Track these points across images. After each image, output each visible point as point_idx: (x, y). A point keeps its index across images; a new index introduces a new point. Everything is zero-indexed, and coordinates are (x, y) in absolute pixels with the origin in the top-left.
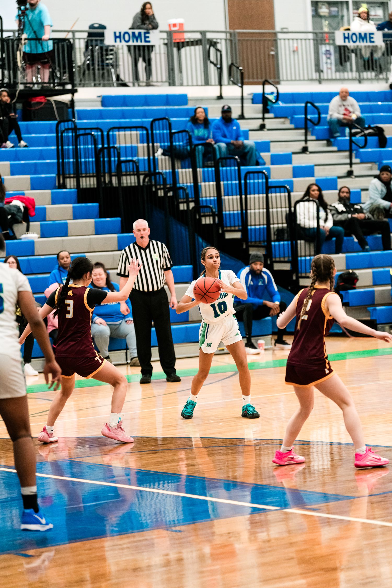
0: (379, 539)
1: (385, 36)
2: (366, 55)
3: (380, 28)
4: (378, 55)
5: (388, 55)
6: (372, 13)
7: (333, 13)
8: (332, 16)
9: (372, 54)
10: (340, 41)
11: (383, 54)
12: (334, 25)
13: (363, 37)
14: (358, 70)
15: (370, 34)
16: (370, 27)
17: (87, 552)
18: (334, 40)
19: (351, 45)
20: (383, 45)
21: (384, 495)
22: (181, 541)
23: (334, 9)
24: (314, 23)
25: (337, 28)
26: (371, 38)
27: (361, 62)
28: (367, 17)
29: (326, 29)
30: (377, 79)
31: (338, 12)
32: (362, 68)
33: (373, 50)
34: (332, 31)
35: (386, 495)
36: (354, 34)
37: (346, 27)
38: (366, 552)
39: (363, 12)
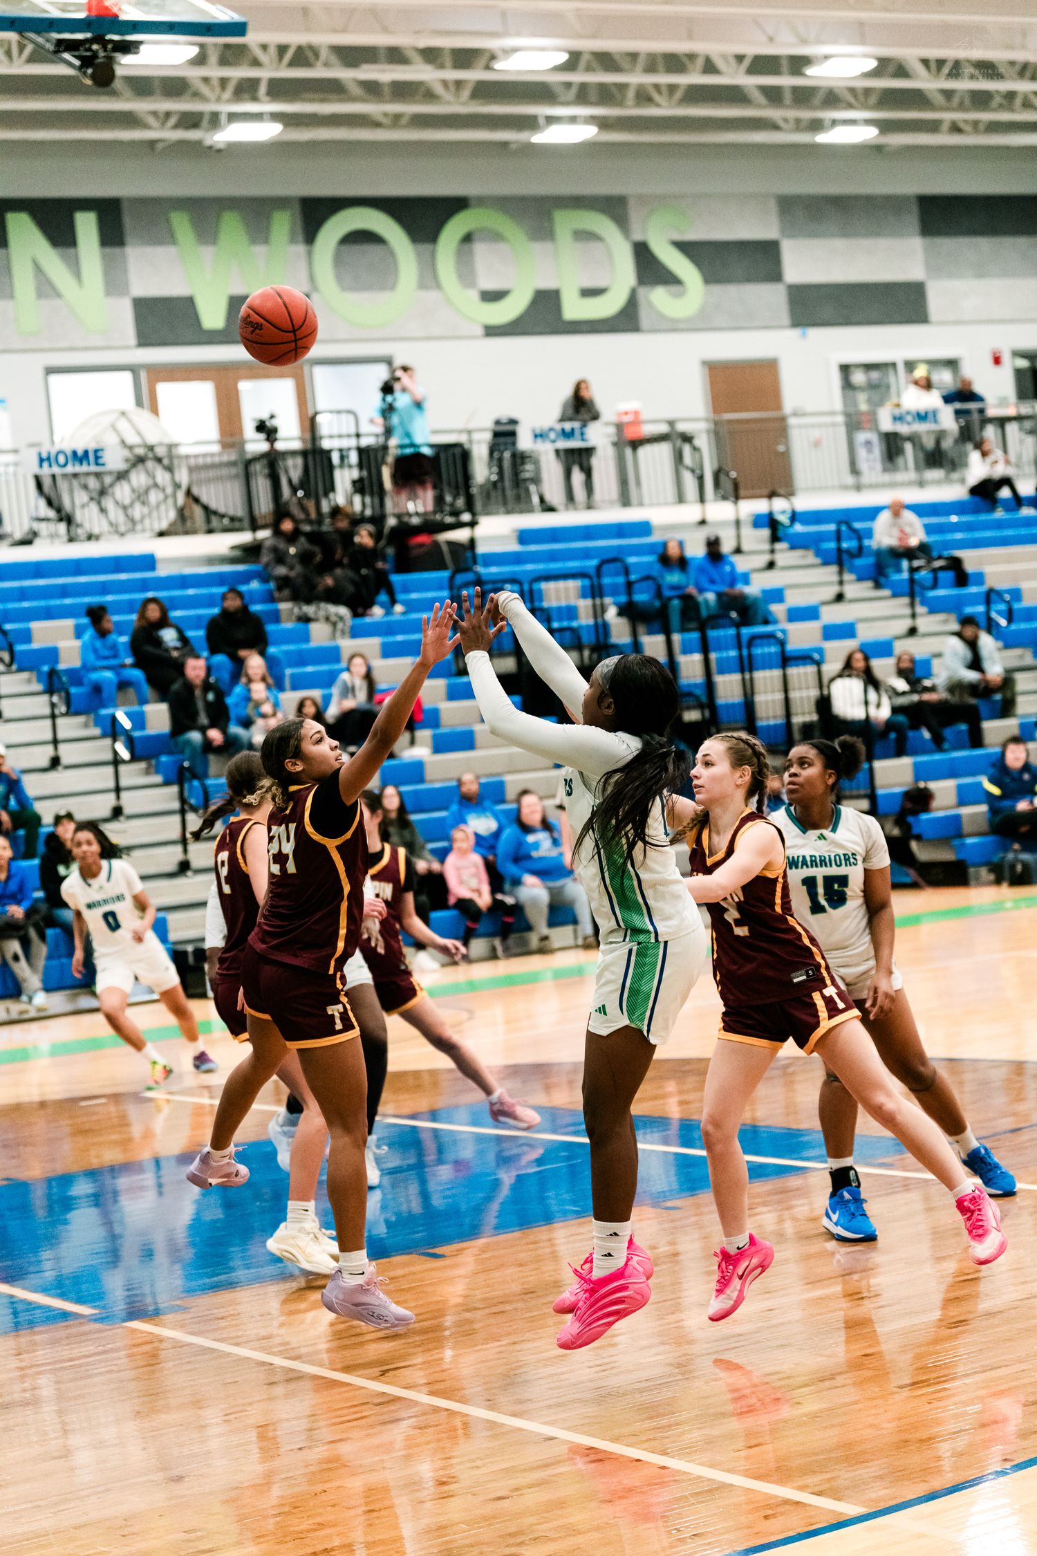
1: (958, 413)
2: (929, 443)
4: (947, 444)
5: (963, 441)
6: (935, 378)
7: (875, 382)
8: (872, 386)
9: (938, 442)
10: (886, 425)
11: (956, 442)
12: (877, 398)
15: (934, 411)
16: (932, 400)
17: (531, 1246)
18: (876, 422)
19: (903, 429)
20: (955, 427)
22: (678, 1224)
23: (875, 375)
24: (845, 398)
25: (881, 403)
27: (921, 456)
28: (928, 385)
29: (863, 407)
30: (948, 480)
31: (880, 379)
33: (940, 436)
34: (873, 409)
35: (998, 1137)
36: (908, 413)
39: (921, 378)
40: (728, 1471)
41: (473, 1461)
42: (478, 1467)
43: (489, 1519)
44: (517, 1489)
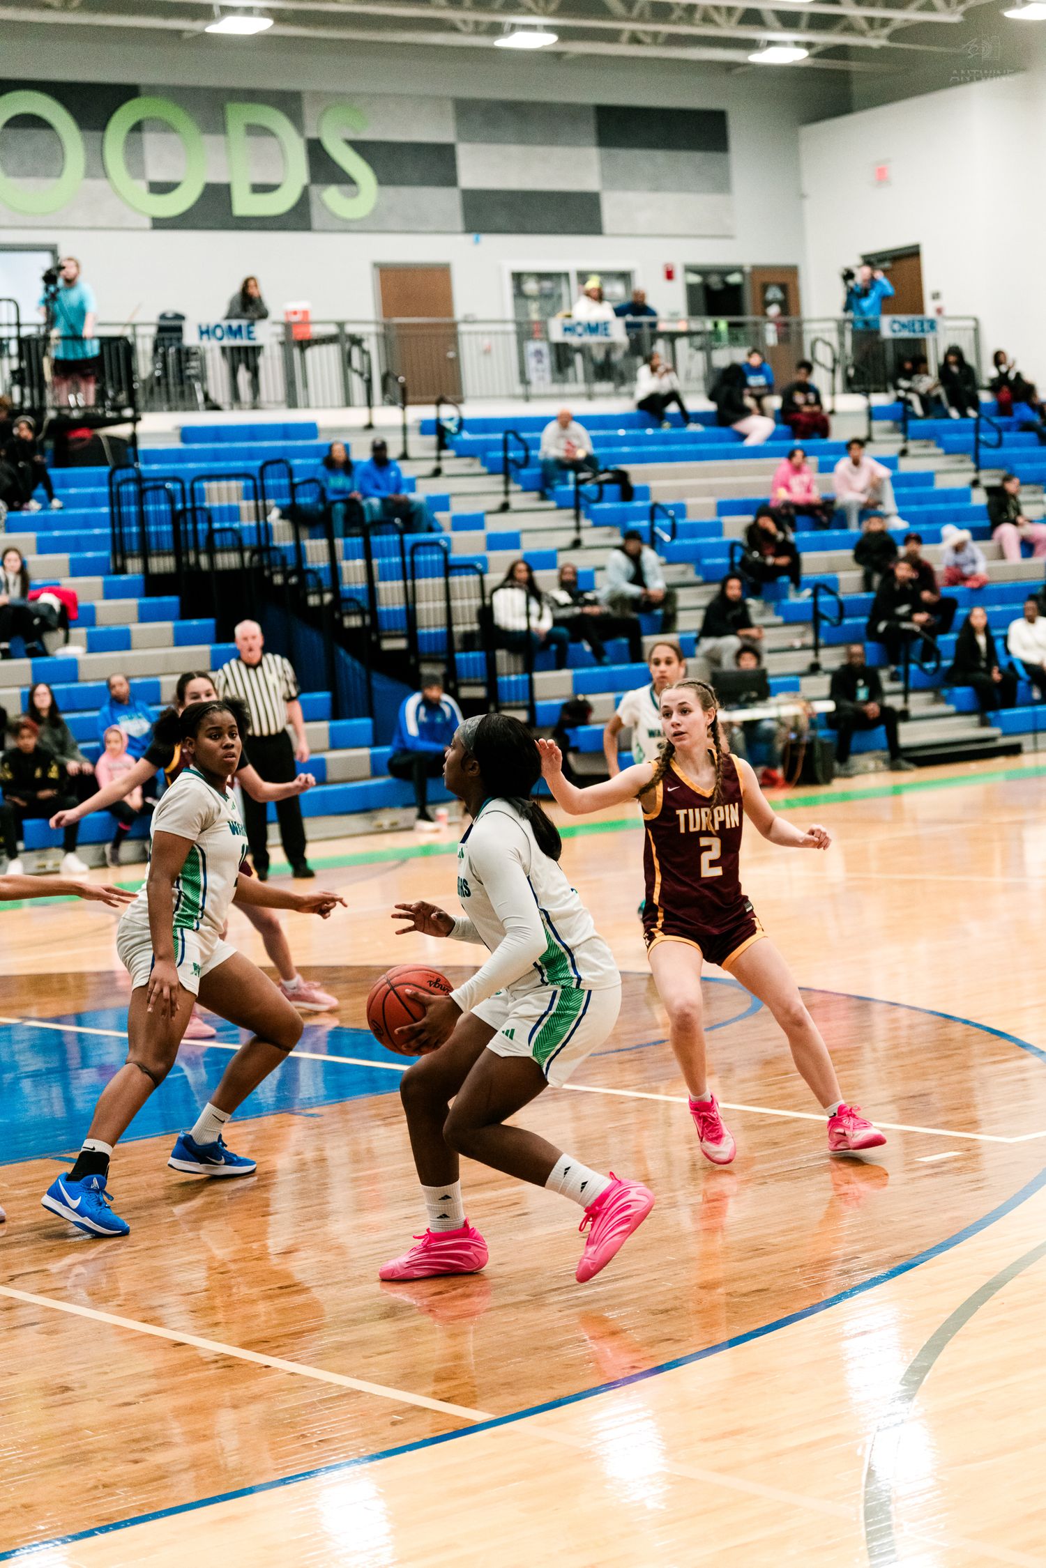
0: (631, 1119)
1: (629, 326)
2: (599, 355)
3: (619, 312)
4: (617, 357)
5: (633, 354)
6: (607, 290)
7: (547, 291)
8: (545, 296)
9: (608, 354)
10: (557, 335)
11: (626, 355)
12: (548, 308)
13: (592, 329)
14: (587, 380)
15: (604, 323)
16: (604, 312)
18: (547, 332)
19: (574, 340)
20: (625, 340)
21: (639, 1050)
22: (321, 1130)
23: (547, 285)
24: (516, 307)
25: (552, 314)
27: (591, 368)
28: (599, 297)
29: (535, 316)
30: (617, 394)
31: (552, 289)
32: (592, 377)
33: (610, 349)
34: (544, 318)
35: (642, 1049)
36: (579, 324)
37: (566, 312)
38: (613, 1140)
39: (593, 289)
40: (358, 1377)
41: (101, 1366)
42: (106, 1373)
43: (114, 1425)
44: (146, 1395)
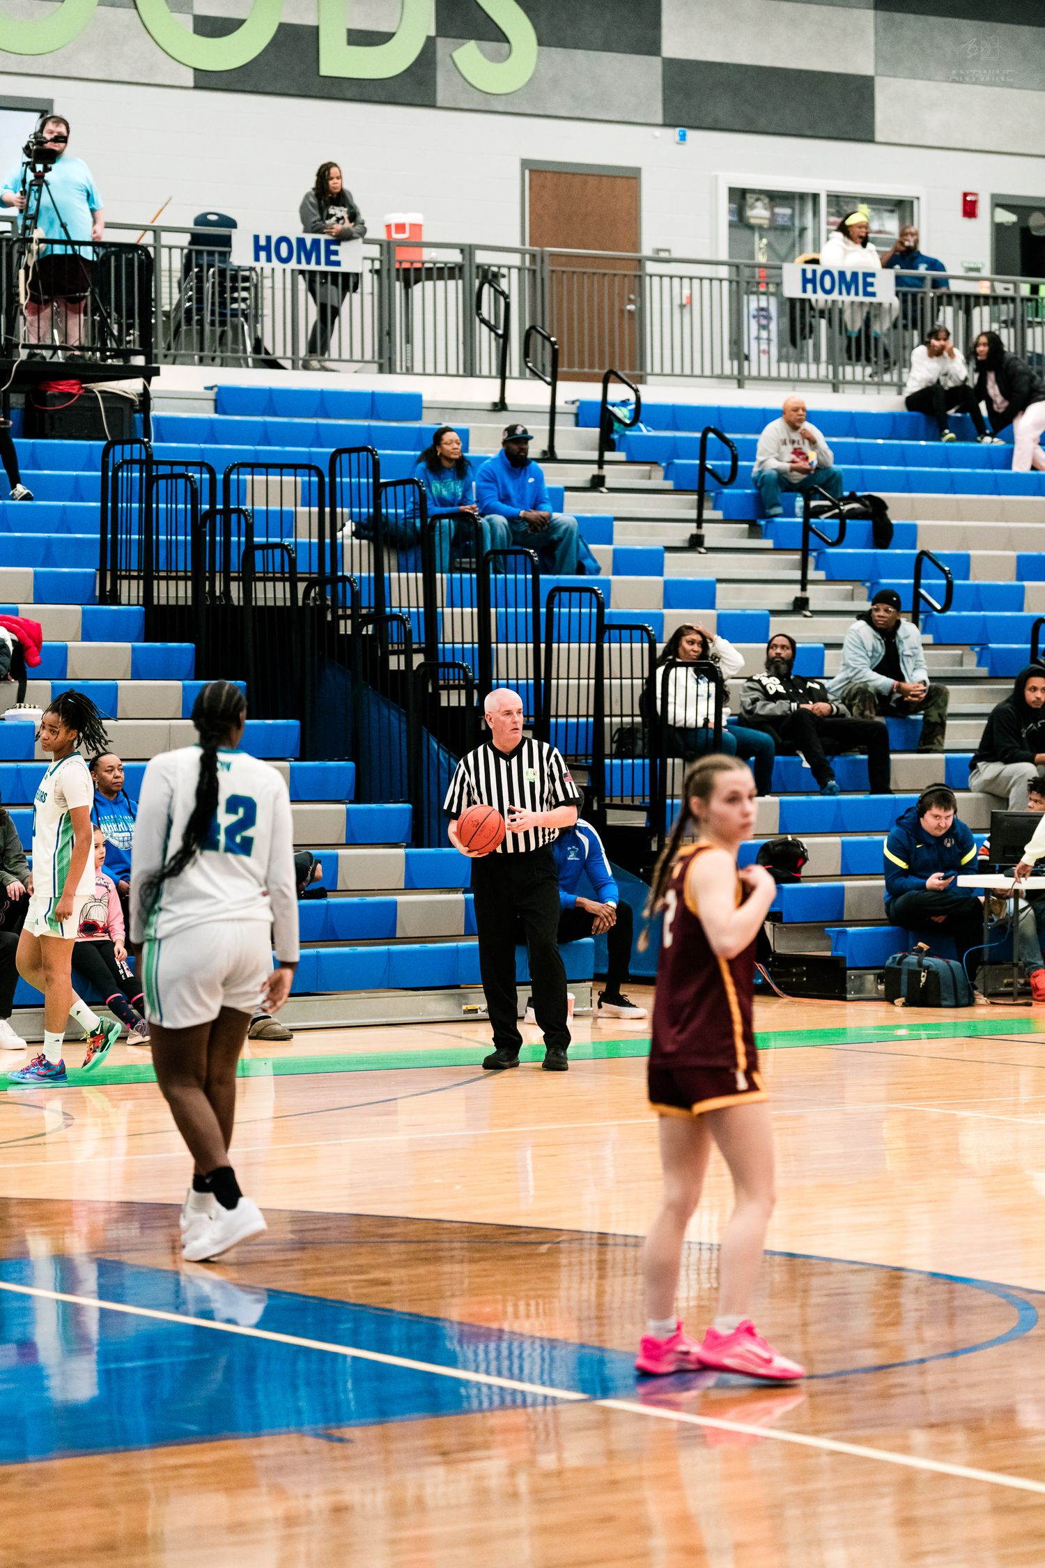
0: (824, 1483)
2: (855, 324)
3: (889, 261)
4: (881, 327)
5: (905, 327)
7: (780, 221)
8: (777, 228)
9: (867, 323)
10: (793, 289)
11: (895, 326)
12: (783, 250)
13: (848, 281)
14: (831, 360)
15: (866, 275)
16: (867, 259)
18: (779, 285)
19: (819, 299)
20: (896, 302)
21: (842, 1378)
23: (783, 211)
24: (732, 240)
25: (789, 257)
26: (866, 284)
27: (841, 342)
29: (761, 258)
30: (876, 382)
31: (792, 216)
32: (841, 355)
33: (872, 313)
34: (777, 263)
35: (846, 1377)
36: (828, 273)
37: (810, 255)
38: (792, 1512)
